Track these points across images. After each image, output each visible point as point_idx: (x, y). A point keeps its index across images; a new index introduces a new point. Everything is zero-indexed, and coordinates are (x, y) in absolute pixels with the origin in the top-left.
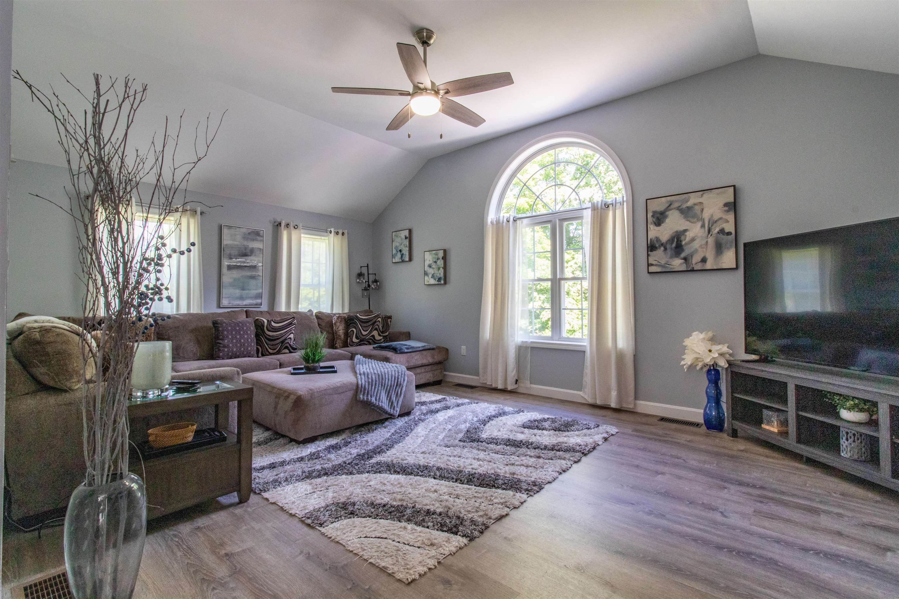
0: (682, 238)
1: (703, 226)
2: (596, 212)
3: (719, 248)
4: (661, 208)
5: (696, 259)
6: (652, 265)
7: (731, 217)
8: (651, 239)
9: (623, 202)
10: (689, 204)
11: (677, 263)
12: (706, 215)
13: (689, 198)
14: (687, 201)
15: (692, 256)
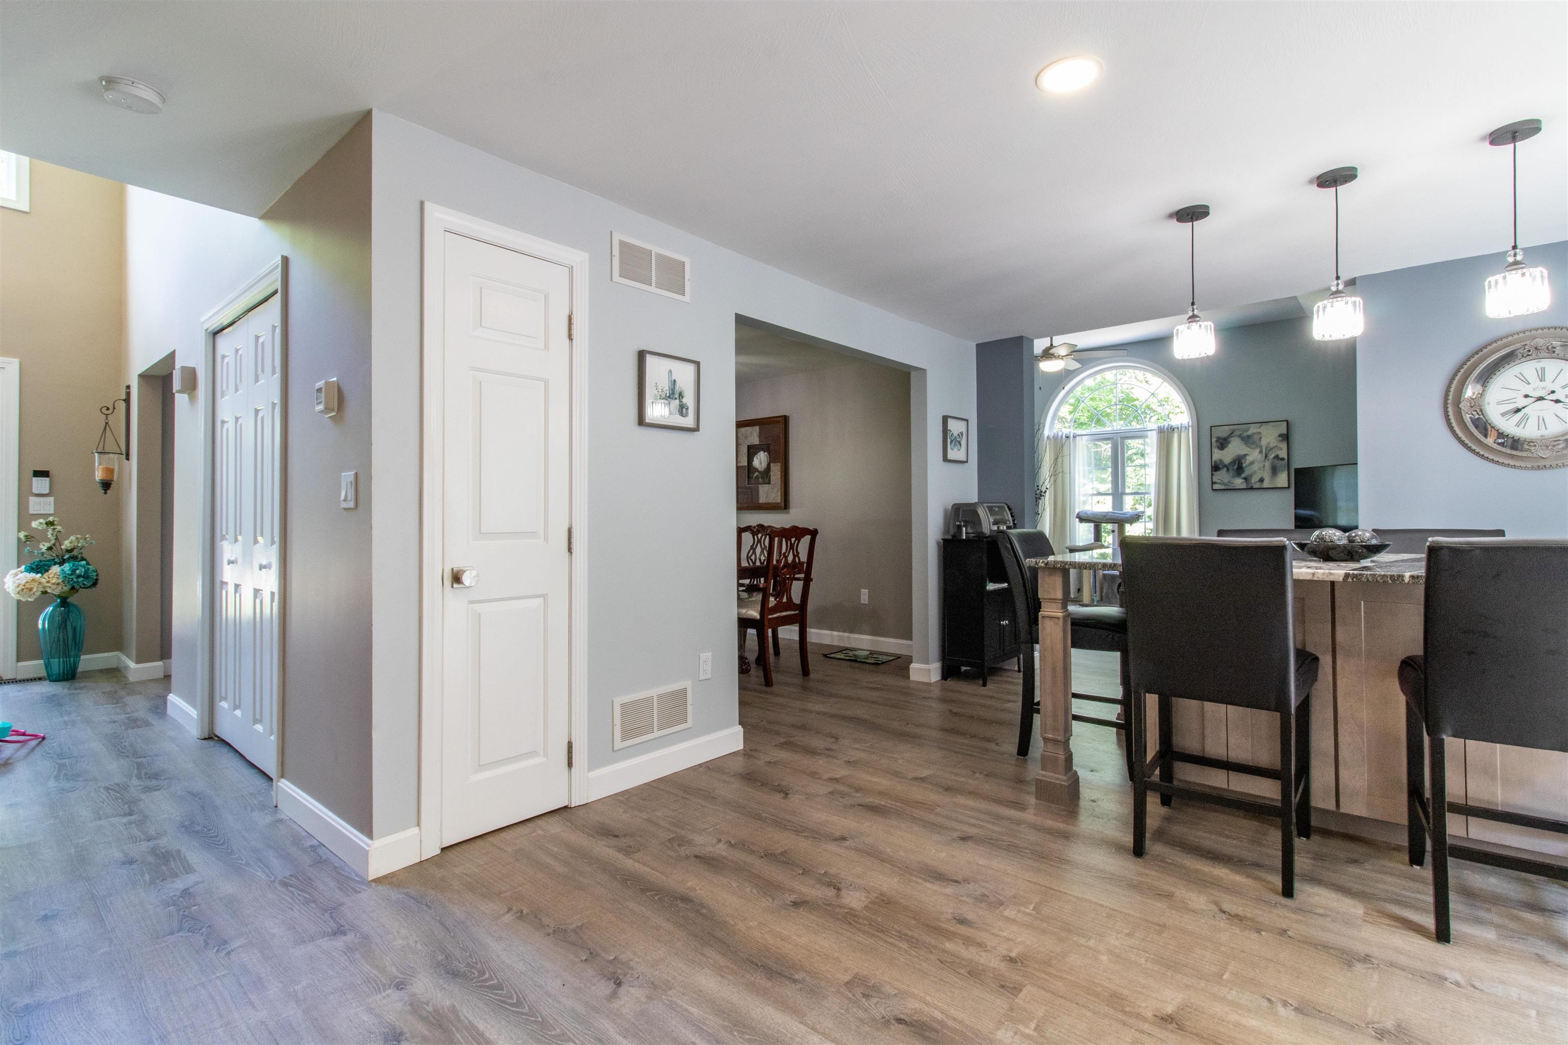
0: (1243, 461)
1: (1261, 452)
2: (1162, 434)
3: (1274, 471)
4: (1224, 435)
5: (1255, 479)
6: (1216, 483)
7: (1284, 446)
8: (1215, 461)
9: (1189, 426)
10: (1249, 433)
11: (1239, 482)
12: (1264, 442)
13: (1250, 428)
14: (1248, 430)
15: (1251, 477)
